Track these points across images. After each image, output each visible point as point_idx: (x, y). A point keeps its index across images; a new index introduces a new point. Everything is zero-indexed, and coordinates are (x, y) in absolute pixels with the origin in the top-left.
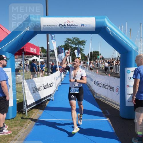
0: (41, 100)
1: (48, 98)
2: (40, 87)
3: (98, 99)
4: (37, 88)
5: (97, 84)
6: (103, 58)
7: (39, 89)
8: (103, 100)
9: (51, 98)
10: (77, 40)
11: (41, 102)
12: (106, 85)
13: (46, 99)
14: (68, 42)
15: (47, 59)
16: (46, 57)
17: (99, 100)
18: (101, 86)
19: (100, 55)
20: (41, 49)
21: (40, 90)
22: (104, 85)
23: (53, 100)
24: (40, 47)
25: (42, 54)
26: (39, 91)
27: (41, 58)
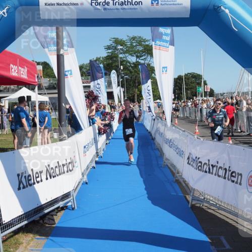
0: (41, 208)
1: (61, 204)
2: (37, 173)
3: (198, 205)
4: (29, 176)
5: (194, 165)
6: (212, 93)
7: (36, 178)
8: (213, 208)
9: (68, 203)
10: (141, 45)
11: (41, 214)
12: (221, 168)
13: (56, 206)
14: (116, 48)
15: (56, 96)
16: (56, 91)
17: (199, 207)
18: (207, 170)
19: (205, 84)
20: (40, 68)
21: (38, 182)
22: (215, 168)
23: (73, 209)
24: (38, 64)
25: (45, 82)
26: (34, 183)
27: (42, 92)
